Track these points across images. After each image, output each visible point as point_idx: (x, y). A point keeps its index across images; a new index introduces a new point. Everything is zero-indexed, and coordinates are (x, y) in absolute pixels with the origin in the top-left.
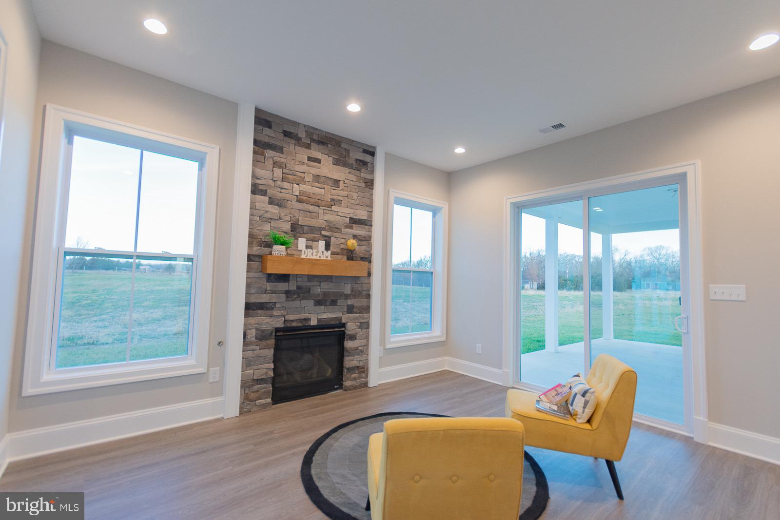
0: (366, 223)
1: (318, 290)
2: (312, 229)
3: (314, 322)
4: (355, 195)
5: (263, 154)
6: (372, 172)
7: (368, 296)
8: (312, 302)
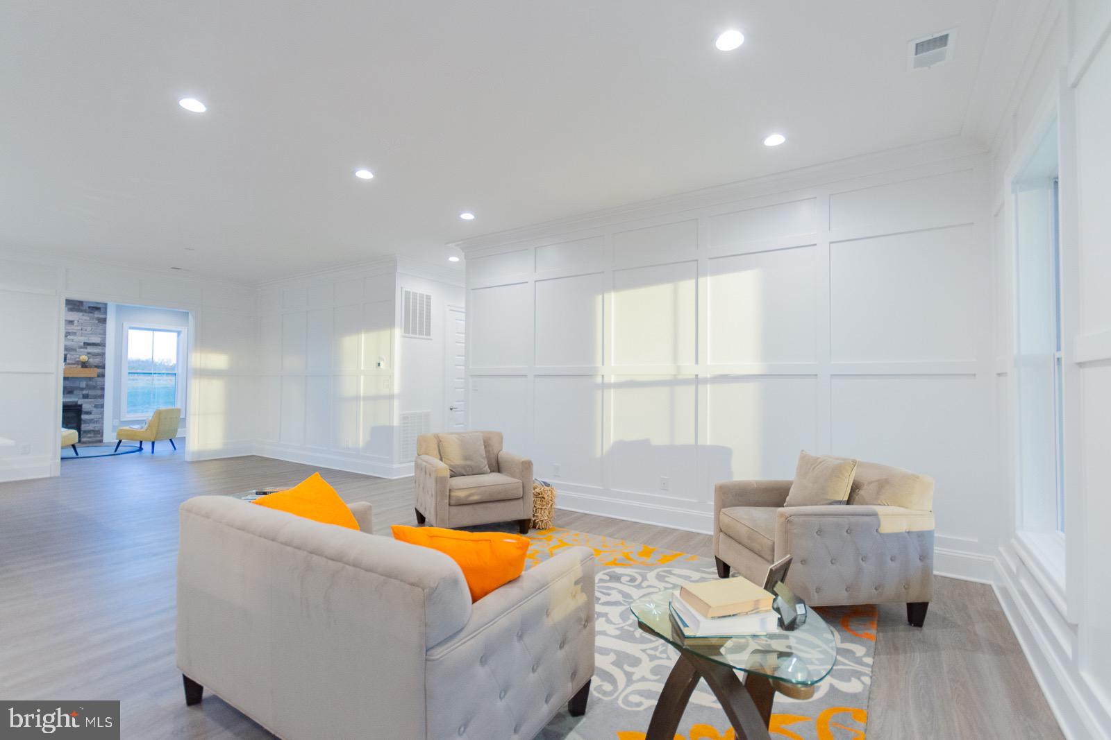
0: (102, 345)
4: (89, 329)
6: (105, 313)
7: (103, 389)
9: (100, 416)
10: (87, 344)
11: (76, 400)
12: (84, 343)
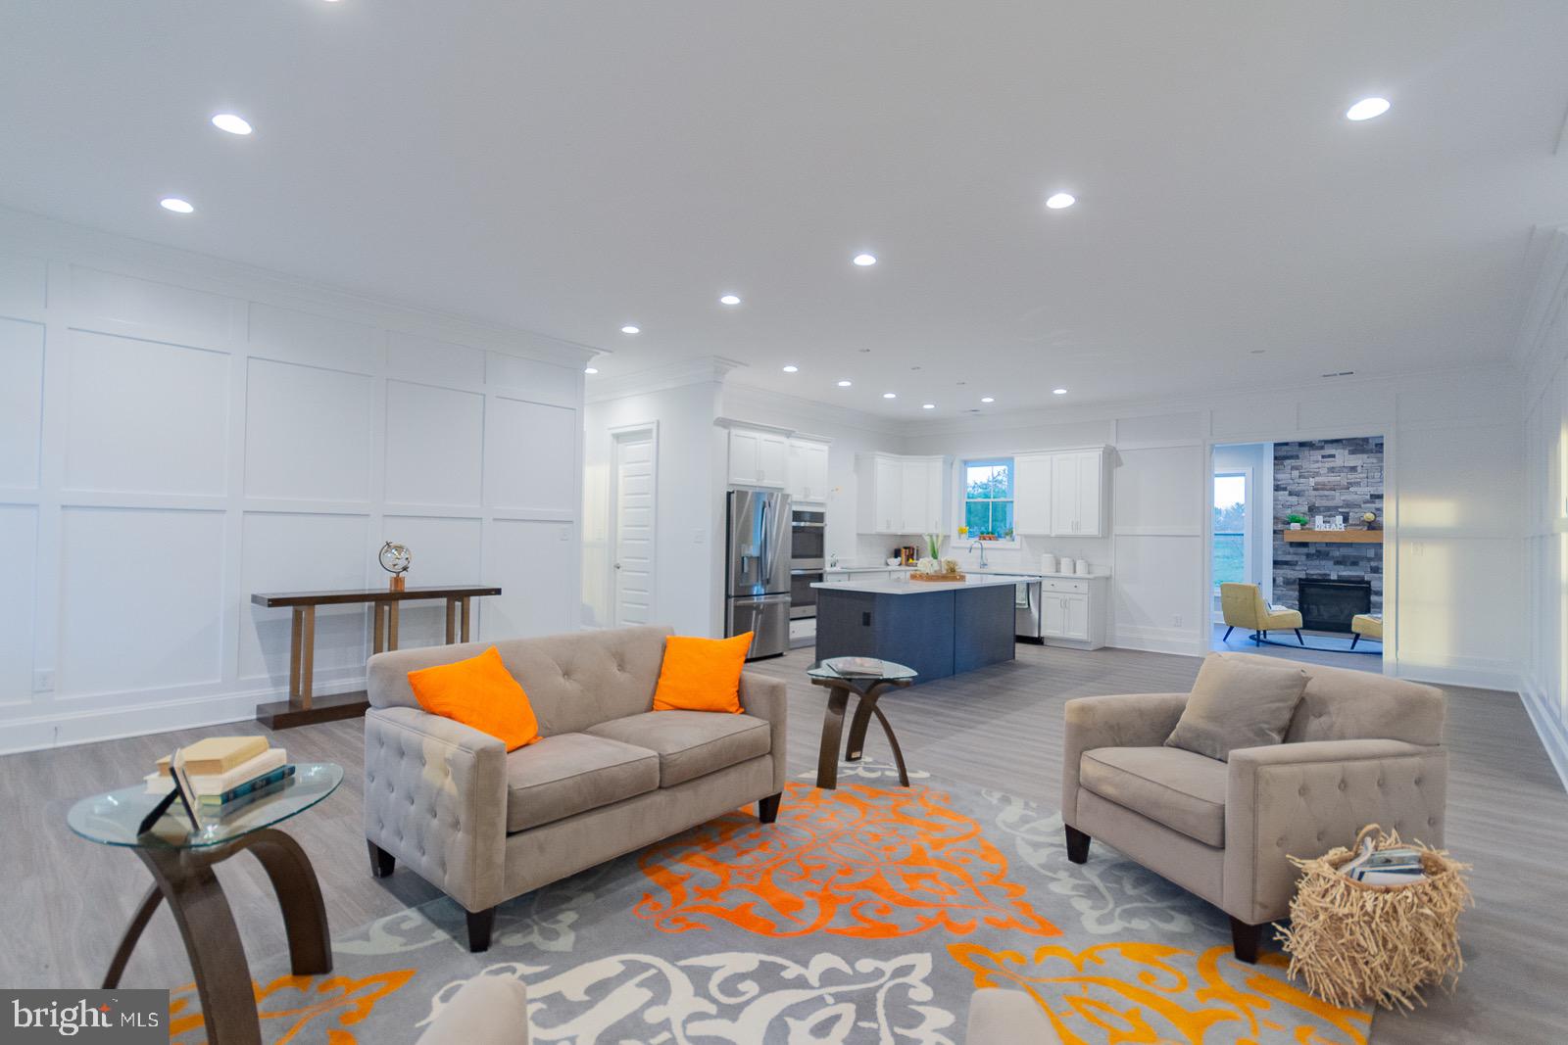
1: (1336, 553)
2: (1328, 509)
3: (1334, 577)
5: (1282, 464)
8: (1332, 562)
11: (1361, 574)
12: (1371, 495)
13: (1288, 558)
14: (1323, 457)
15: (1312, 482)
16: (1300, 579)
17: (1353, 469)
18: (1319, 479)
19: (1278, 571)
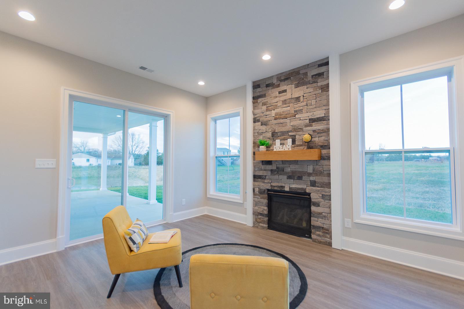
9: (327, 210)
10: (312, 121)
11: (304, 187)
12: (310, 119)
13: (260, 173)
14: (280, 93)
15: (273, 113)
16: (268, 190)
17: (298, 99)
18: (277, 111)
19: (257, 183)
